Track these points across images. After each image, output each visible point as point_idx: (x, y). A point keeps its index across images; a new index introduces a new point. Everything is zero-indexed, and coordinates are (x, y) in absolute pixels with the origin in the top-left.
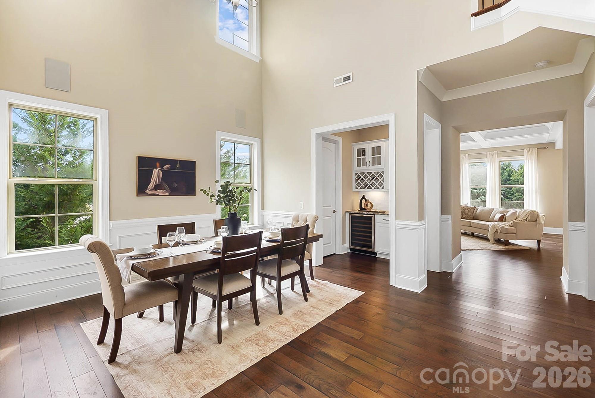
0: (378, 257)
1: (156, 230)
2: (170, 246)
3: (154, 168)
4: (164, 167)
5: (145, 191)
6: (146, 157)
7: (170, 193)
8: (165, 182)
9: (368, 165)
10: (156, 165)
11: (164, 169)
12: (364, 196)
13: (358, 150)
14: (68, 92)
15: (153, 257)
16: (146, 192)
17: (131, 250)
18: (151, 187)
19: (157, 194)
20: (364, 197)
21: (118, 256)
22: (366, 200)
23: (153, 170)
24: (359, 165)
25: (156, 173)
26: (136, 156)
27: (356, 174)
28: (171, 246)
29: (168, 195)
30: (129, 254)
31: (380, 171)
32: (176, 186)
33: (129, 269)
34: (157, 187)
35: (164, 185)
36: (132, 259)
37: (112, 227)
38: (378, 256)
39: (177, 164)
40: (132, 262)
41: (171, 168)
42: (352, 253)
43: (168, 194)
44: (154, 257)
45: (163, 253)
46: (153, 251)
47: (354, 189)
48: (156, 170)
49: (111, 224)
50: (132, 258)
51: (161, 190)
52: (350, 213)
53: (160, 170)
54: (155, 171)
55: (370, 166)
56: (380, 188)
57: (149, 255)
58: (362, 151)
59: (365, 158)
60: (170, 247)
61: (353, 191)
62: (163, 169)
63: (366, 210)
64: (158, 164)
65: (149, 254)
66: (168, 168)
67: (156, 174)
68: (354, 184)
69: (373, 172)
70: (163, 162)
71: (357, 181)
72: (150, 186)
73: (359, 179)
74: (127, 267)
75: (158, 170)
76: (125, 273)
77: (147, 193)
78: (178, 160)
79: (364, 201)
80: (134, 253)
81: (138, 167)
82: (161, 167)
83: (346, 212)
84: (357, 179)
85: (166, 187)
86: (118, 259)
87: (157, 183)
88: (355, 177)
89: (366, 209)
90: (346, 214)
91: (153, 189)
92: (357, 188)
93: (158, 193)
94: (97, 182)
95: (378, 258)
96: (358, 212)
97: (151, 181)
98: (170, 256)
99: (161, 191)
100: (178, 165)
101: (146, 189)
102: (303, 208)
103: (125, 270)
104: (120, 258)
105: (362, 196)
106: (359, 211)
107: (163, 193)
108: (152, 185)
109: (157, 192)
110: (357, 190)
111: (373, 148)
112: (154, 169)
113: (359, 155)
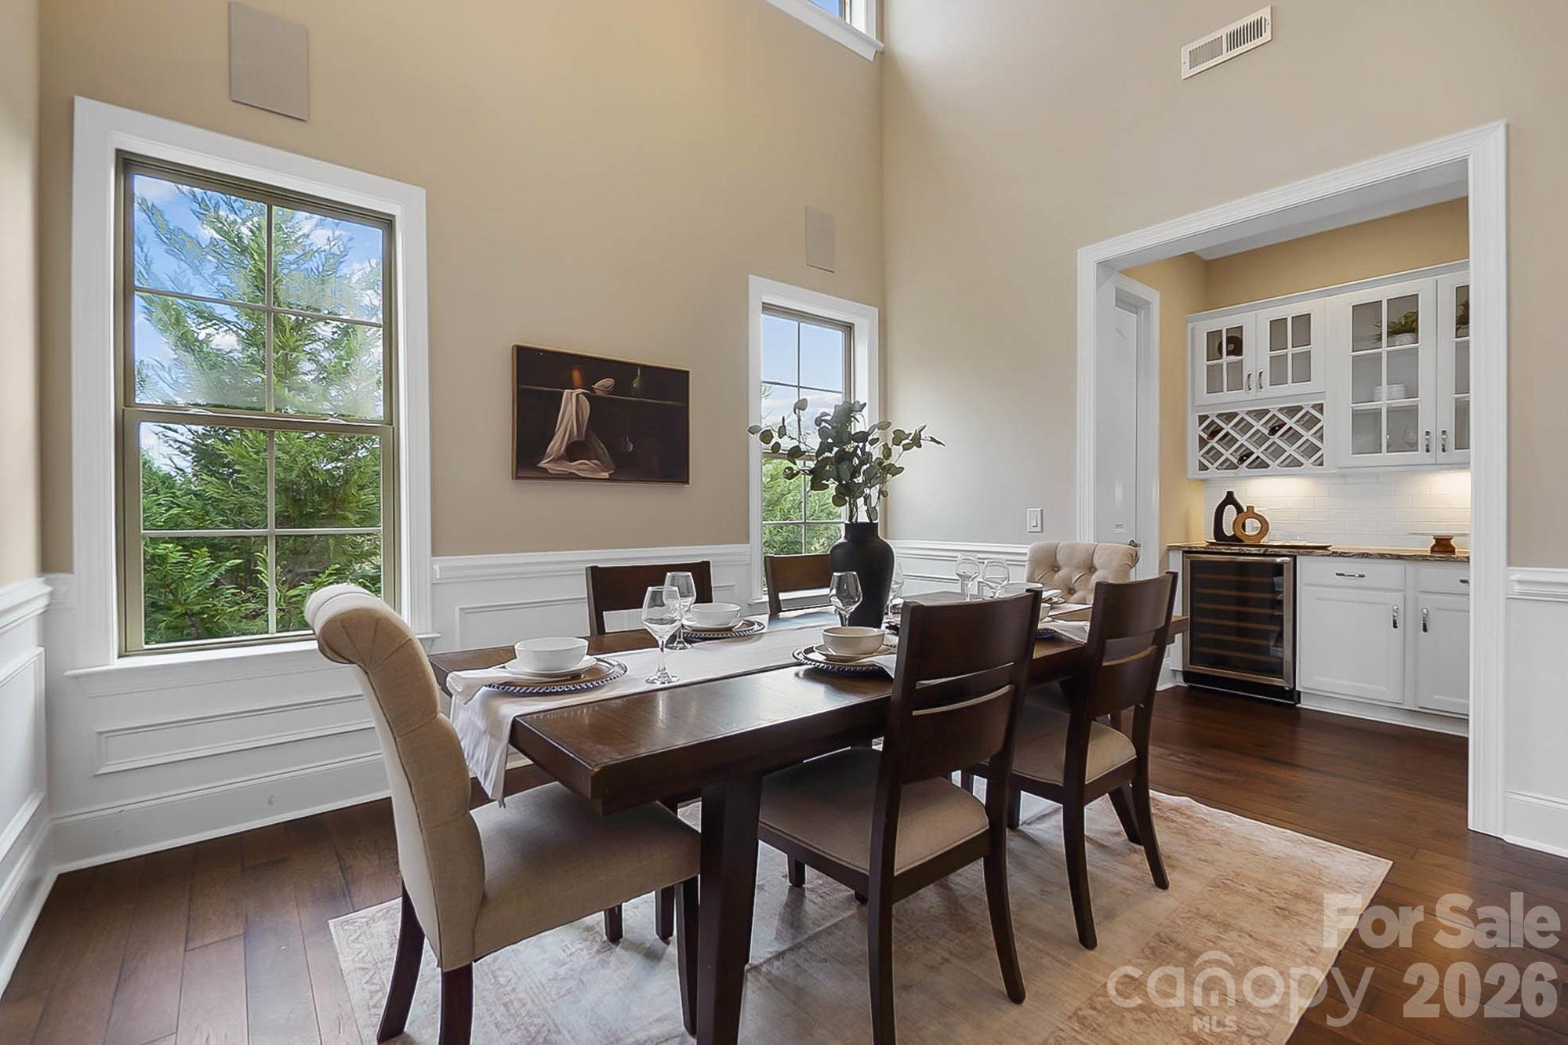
0: (1304, 707)
1: (580, 589)
2: (657, 642)
3: (565, 389)
4: (595, 386)
5: (539, 462)
6: (542, 351)
7: (612, 472)
8: (598, 436)
9: (1253, 386)
10: (570, 377)
11: (595, 393)
12: (1230, 494)
13: (1214, 336)
14: (301, 120)
15: (588, 690)
16: (539, 465)
17: (505, 655)
18: (556, 448)
19: (574, 474)
20: (1230, 499)
21: (456, 679)
22: (1239, 509)
23: (563, 393)
24: (1213, 387)
25: (570, 406)
26: (513, 344)
27: (1203, 419)
28: (660, 643)
29: (608, 477)
30: (495, 673)
31: (1307, 405)
32: (631, 450)
33: (499, 740)
34: (574, 451)
35: (596, 444)
36: (512, 695)
37: (438, 577)
38: (1304, 704)
39: (634, 379)
40: (512, 709)
41: (616, 389)
42: (1190, 687)
43: (606, 475)
44: (595, 688)
45: (627, 673)
46: (588, 661)
47: (1194, 472)
48: (572, 393)
49: (436, 567)
50: (508, 690)
51: (587, 462)
52: (1184, 552)
53: (583, 393)
54: (567, 397)
55: (1261, 388)
56: (1307, 463)
57: (572, 681)
58: (1228, 338)
59: (1242, 360)
60: (658, 646)
61: (1189, 476)
62: (592, 390)
63: (1242, 541)
64: (576, 375)
65: (575, 676)
66: (606, 389)
67: (572, 406)
68: (1194, 455)
69: (1274, 408)
70: (593, 367)
71: (1203, 442)
72: (552, 447)
73: (1213, 435)
74: (493, 729)
75: (577, 395)
76: (481, 754)
77: (545, 470)
78: (636, 365)
79: (1230, 512)
80: (518, 669)
81: (518, 384)
82: (587, 384)
83: (1171, 548)
84: (1205, 436)
85: (600, 450)
86: (456, 691)
87: (575, 438)
88: (1196, 431)
89: (1243, 538)
90: (1168, 555)
91: (562, 455)
92: (1203, 468)
93: (577, 470)
94: (393, 428)
95: (1302, 712)
96: (1214, 549)
97: (555, 429)
98: (658, 685)
99: (586, 464)
100: (637, 379)
101: (542, 454)
102: (1042, 529)
103: (485, 742)
104: (462, 691)
105: (1226, 493)
106: (1212, 544)
107: (593, 471)
108: (558, 443)
109: (574, 467)
110: (1204, 474)
111: (1278, 326)
112: (566, 391)
113: (1214, 351)
